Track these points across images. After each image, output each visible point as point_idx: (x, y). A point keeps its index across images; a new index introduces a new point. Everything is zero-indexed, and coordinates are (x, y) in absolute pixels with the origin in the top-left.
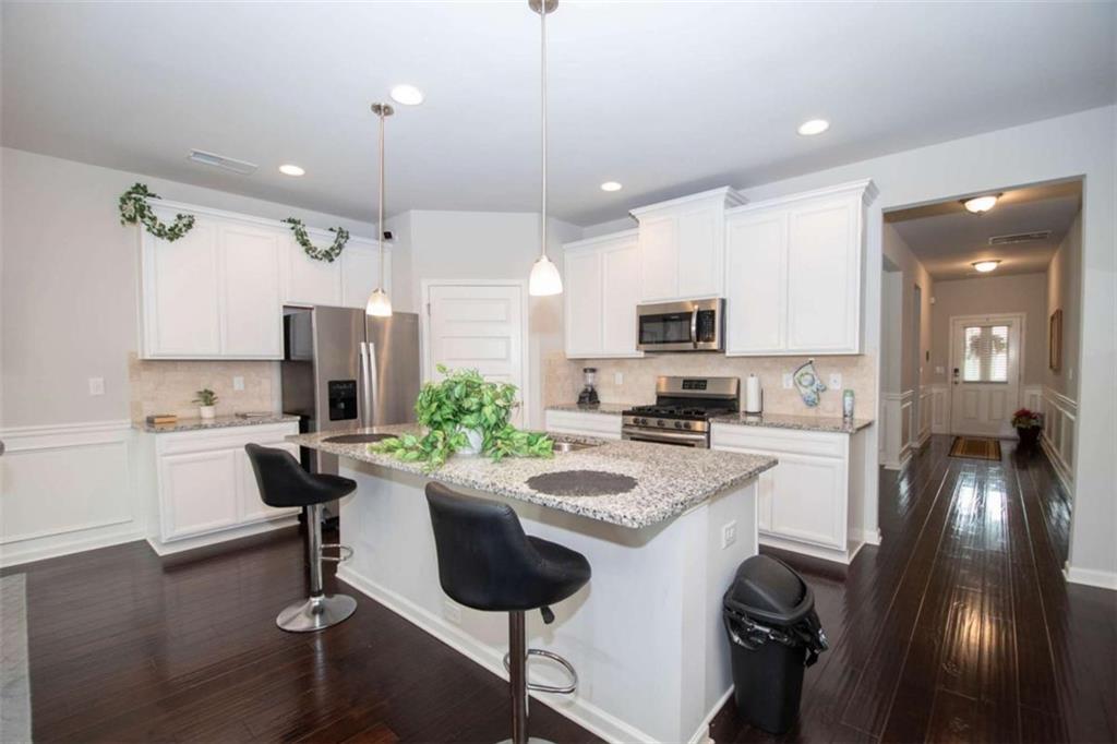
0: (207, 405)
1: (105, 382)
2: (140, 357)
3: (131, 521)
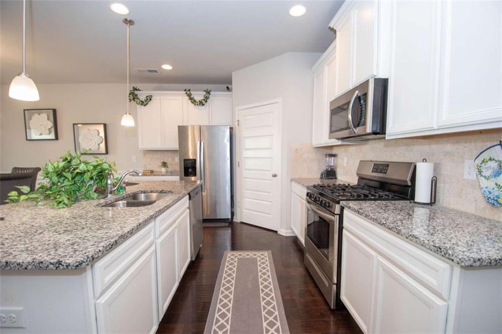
0: (164, 167)
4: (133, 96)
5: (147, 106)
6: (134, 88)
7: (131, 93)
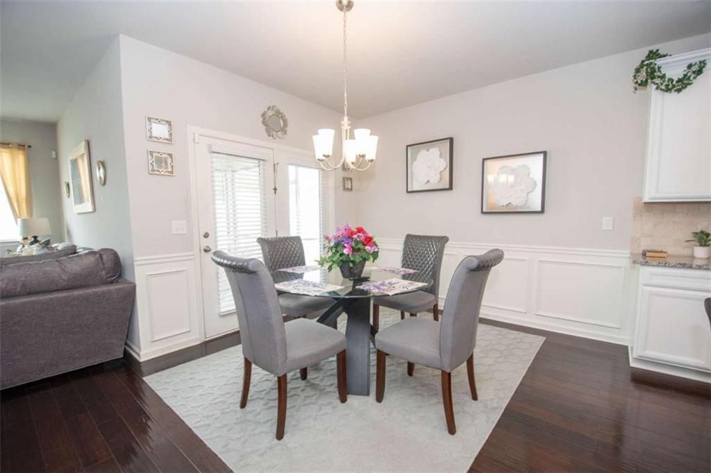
0: (701, 245)
1: (614, 220)
2: (643, 201)
3: (619, 329)
5: (686, 90)
6: (651, 53)
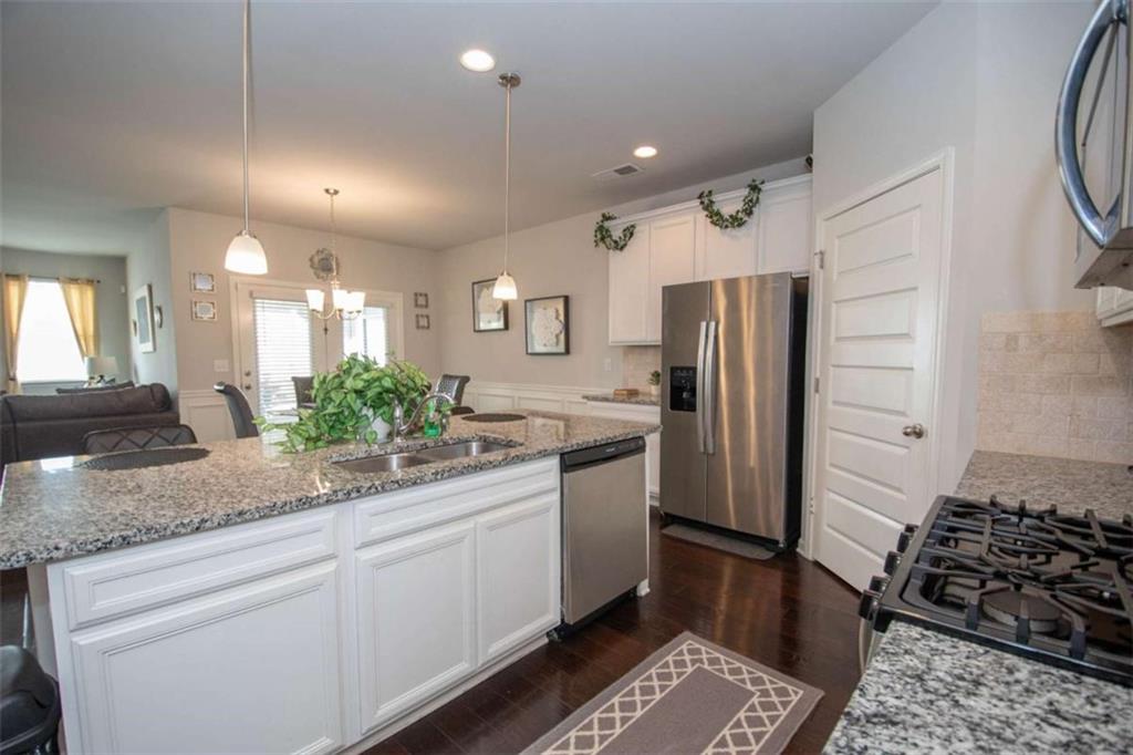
0: (656, 384)
4: (603, 234)
5: (626, 249)
6: (604, 216)
7: (601, 228)
